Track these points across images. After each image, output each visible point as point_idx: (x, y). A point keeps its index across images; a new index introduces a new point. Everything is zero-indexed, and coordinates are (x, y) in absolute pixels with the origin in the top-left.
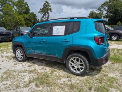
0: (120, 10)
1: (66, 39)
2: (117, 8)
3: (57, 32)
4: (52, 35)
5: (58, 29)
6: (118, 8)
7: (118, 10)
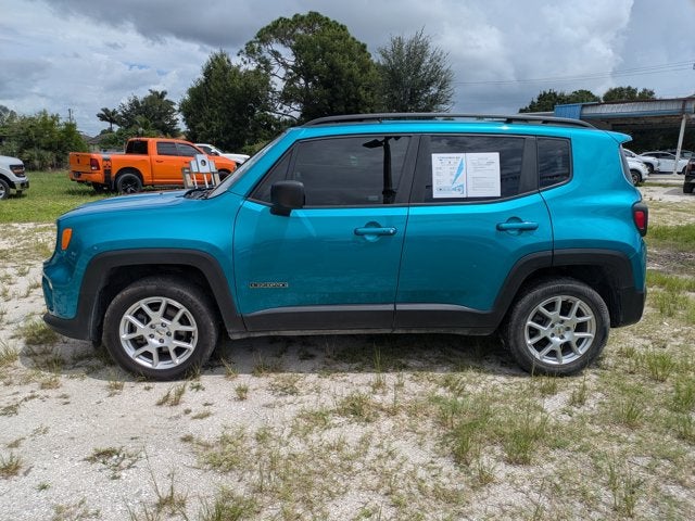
0: (348, 71)
1: (518, 220)
2: (337, 60)
3: (461, 181)
4: (430, 200)
5: (460, 169)
6: (339, 60)
7: (340, 72)
